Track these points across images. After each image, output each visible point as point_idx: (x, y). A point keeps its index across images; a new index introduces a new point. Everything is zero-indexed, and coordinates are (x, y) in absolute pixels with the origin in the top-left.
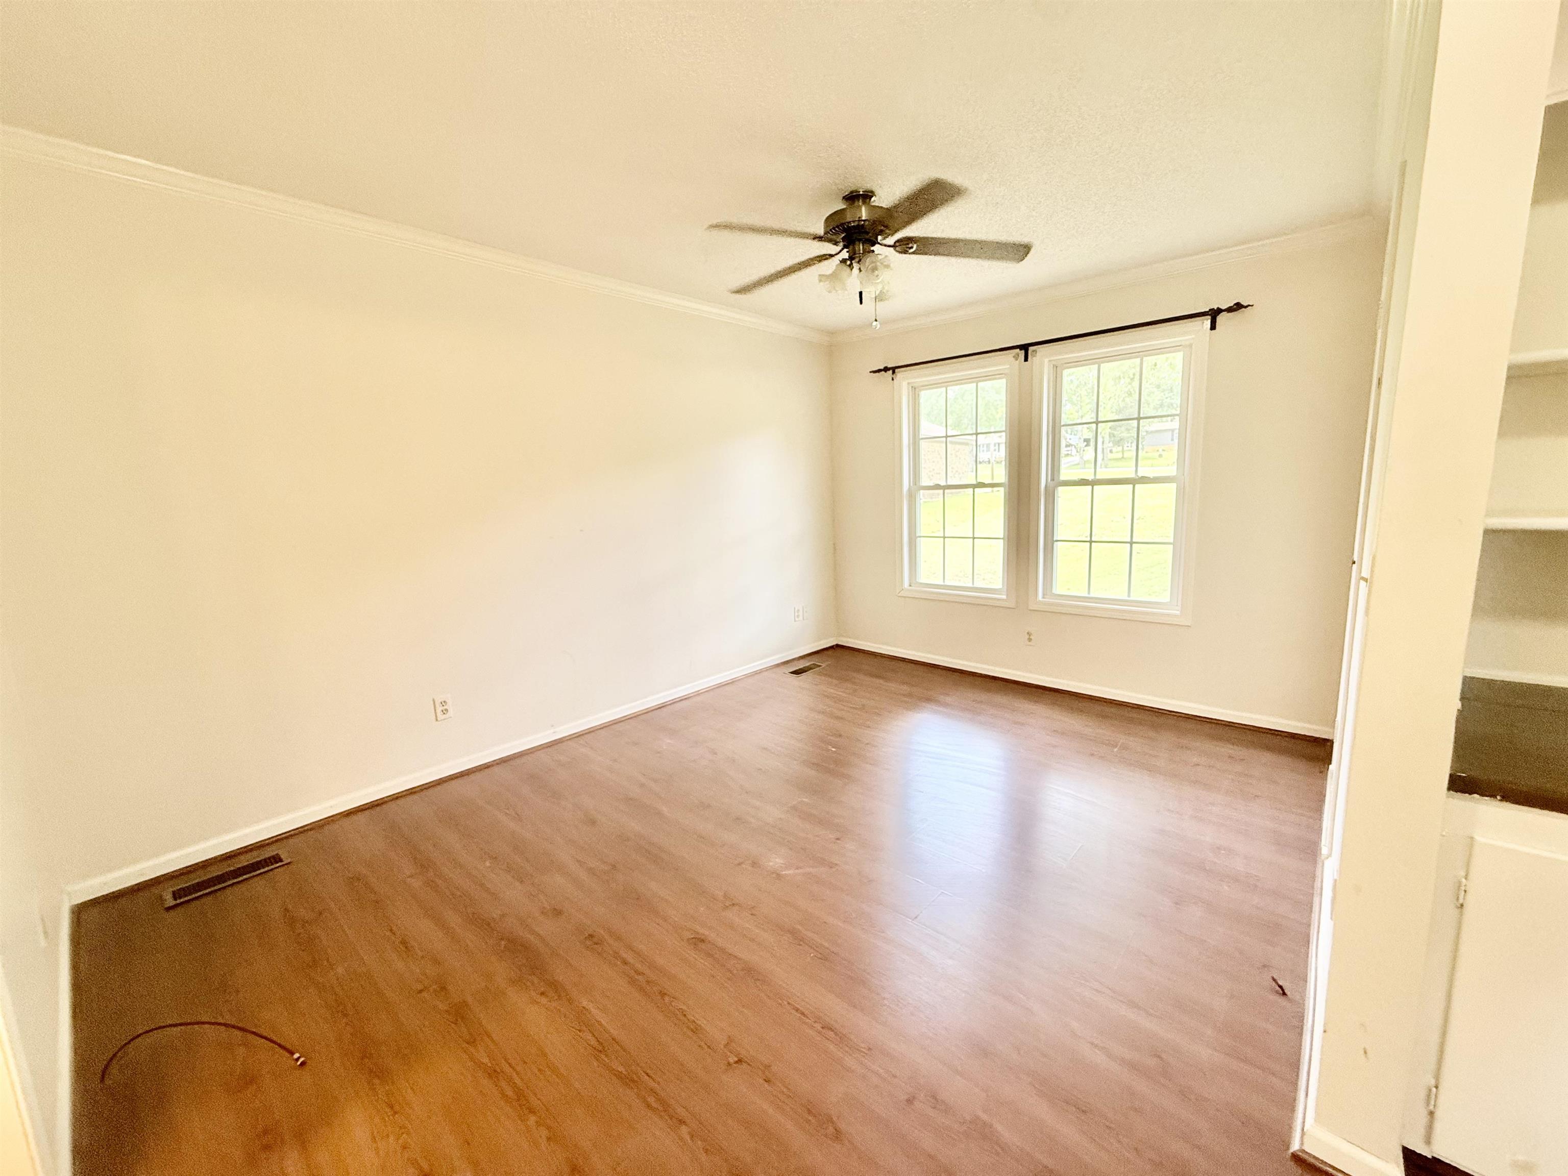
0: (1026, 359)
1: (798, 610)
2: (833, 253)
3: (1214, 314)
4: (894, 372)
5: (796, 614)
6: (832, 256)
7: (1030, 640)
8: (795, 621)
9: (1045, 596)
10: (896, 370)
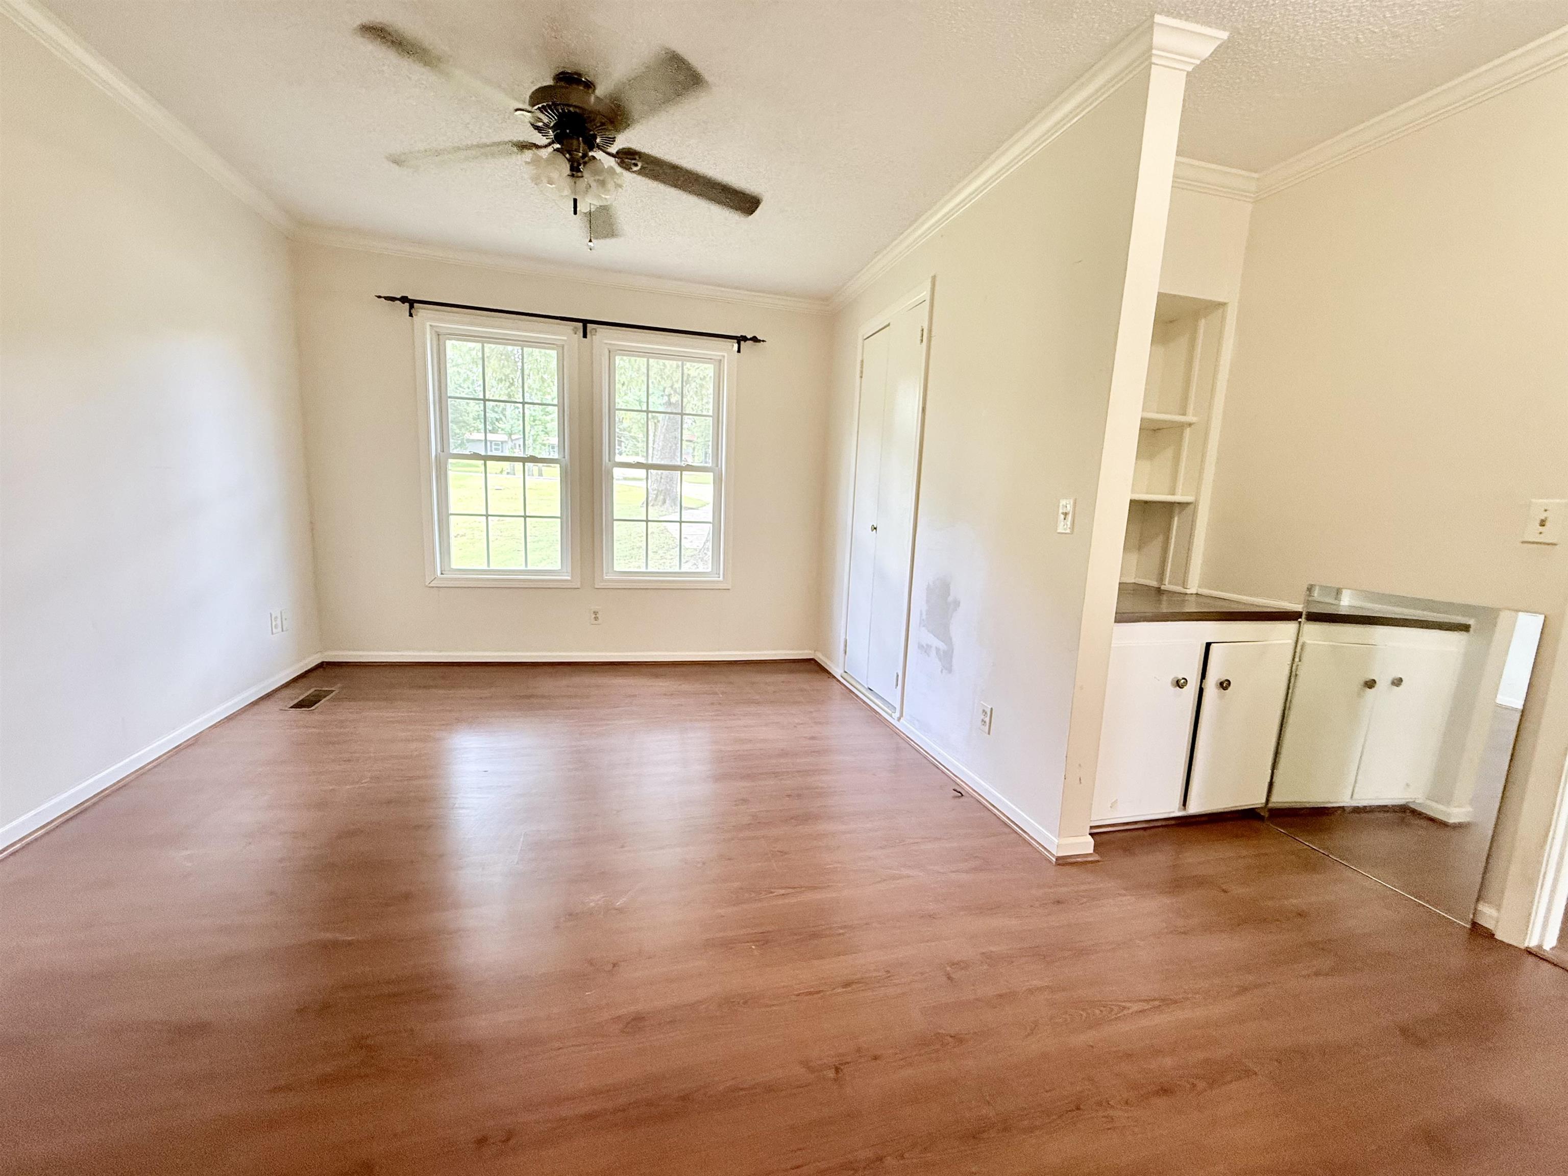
0: (585, 336)
1: (276, 618)
2: (539, 144)
3: (741, 339)
4: (411, 307)
5: (274, 624)
6: (538, 147)
7: (596, 618)
8: (272, 634)
9: (608, 575)
10: (416, 305)
